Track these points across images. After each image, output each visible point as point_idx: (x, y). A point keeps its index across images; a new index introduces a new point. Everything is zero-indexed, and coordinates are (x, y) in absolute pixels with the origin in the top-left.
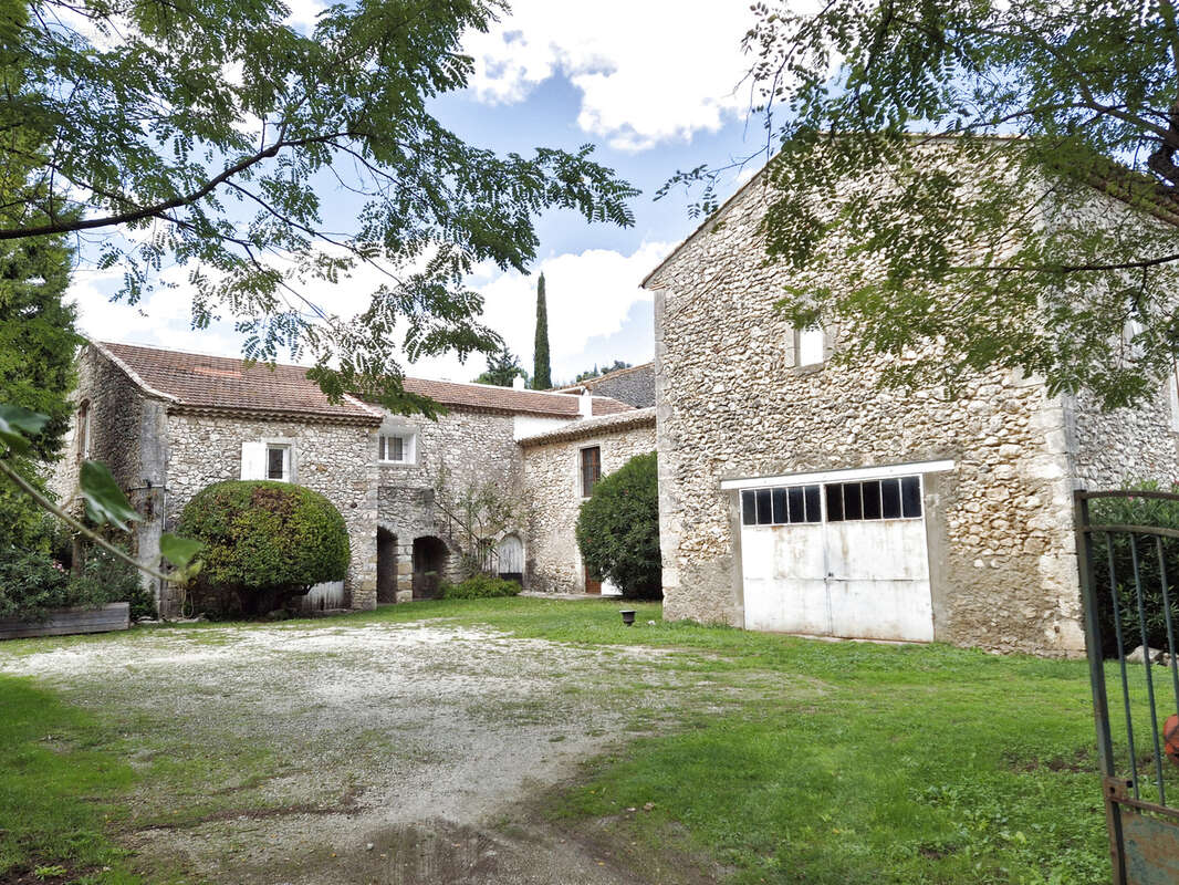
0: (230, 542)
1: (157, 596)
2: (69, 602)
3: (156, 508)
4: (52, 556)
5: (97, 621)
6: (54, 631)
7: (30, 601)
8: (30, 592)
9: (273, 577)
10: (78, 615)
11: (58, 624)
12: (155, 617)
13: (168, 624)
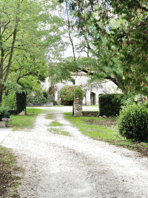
0: (65, 94)
1: (57, 102)
2: (46, 102)
3: (57, 89)
4: (44, 96)
5: (49, 105)
6: (44, 106)
7: (41, 102)
8: (41, 100)
9: (71, 99)
10: (47, 104)
11: (45, 105)
12: (57, 105)
13: (59, 106)
